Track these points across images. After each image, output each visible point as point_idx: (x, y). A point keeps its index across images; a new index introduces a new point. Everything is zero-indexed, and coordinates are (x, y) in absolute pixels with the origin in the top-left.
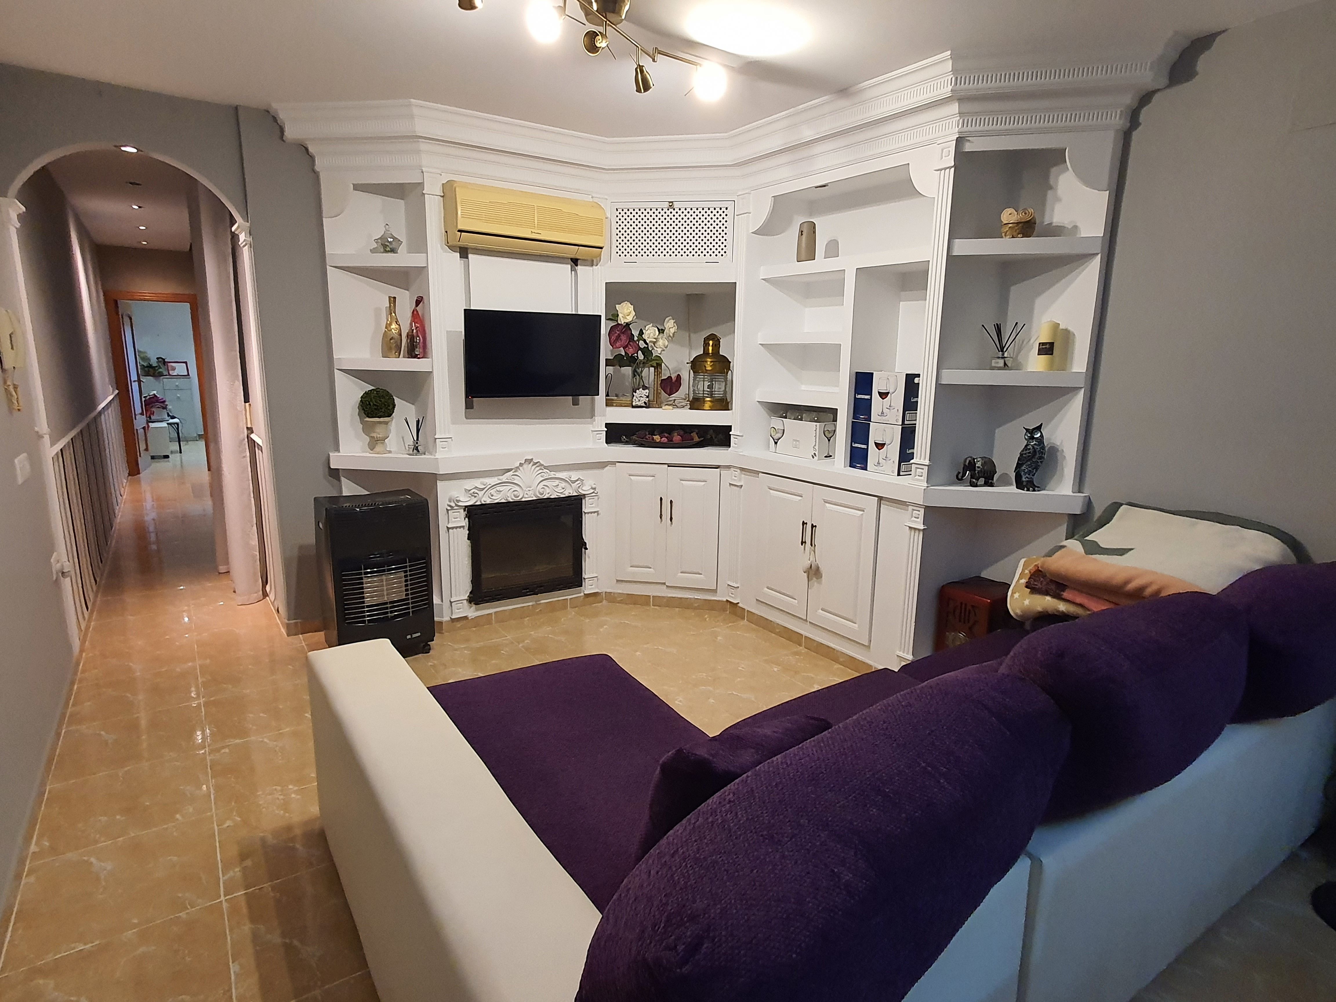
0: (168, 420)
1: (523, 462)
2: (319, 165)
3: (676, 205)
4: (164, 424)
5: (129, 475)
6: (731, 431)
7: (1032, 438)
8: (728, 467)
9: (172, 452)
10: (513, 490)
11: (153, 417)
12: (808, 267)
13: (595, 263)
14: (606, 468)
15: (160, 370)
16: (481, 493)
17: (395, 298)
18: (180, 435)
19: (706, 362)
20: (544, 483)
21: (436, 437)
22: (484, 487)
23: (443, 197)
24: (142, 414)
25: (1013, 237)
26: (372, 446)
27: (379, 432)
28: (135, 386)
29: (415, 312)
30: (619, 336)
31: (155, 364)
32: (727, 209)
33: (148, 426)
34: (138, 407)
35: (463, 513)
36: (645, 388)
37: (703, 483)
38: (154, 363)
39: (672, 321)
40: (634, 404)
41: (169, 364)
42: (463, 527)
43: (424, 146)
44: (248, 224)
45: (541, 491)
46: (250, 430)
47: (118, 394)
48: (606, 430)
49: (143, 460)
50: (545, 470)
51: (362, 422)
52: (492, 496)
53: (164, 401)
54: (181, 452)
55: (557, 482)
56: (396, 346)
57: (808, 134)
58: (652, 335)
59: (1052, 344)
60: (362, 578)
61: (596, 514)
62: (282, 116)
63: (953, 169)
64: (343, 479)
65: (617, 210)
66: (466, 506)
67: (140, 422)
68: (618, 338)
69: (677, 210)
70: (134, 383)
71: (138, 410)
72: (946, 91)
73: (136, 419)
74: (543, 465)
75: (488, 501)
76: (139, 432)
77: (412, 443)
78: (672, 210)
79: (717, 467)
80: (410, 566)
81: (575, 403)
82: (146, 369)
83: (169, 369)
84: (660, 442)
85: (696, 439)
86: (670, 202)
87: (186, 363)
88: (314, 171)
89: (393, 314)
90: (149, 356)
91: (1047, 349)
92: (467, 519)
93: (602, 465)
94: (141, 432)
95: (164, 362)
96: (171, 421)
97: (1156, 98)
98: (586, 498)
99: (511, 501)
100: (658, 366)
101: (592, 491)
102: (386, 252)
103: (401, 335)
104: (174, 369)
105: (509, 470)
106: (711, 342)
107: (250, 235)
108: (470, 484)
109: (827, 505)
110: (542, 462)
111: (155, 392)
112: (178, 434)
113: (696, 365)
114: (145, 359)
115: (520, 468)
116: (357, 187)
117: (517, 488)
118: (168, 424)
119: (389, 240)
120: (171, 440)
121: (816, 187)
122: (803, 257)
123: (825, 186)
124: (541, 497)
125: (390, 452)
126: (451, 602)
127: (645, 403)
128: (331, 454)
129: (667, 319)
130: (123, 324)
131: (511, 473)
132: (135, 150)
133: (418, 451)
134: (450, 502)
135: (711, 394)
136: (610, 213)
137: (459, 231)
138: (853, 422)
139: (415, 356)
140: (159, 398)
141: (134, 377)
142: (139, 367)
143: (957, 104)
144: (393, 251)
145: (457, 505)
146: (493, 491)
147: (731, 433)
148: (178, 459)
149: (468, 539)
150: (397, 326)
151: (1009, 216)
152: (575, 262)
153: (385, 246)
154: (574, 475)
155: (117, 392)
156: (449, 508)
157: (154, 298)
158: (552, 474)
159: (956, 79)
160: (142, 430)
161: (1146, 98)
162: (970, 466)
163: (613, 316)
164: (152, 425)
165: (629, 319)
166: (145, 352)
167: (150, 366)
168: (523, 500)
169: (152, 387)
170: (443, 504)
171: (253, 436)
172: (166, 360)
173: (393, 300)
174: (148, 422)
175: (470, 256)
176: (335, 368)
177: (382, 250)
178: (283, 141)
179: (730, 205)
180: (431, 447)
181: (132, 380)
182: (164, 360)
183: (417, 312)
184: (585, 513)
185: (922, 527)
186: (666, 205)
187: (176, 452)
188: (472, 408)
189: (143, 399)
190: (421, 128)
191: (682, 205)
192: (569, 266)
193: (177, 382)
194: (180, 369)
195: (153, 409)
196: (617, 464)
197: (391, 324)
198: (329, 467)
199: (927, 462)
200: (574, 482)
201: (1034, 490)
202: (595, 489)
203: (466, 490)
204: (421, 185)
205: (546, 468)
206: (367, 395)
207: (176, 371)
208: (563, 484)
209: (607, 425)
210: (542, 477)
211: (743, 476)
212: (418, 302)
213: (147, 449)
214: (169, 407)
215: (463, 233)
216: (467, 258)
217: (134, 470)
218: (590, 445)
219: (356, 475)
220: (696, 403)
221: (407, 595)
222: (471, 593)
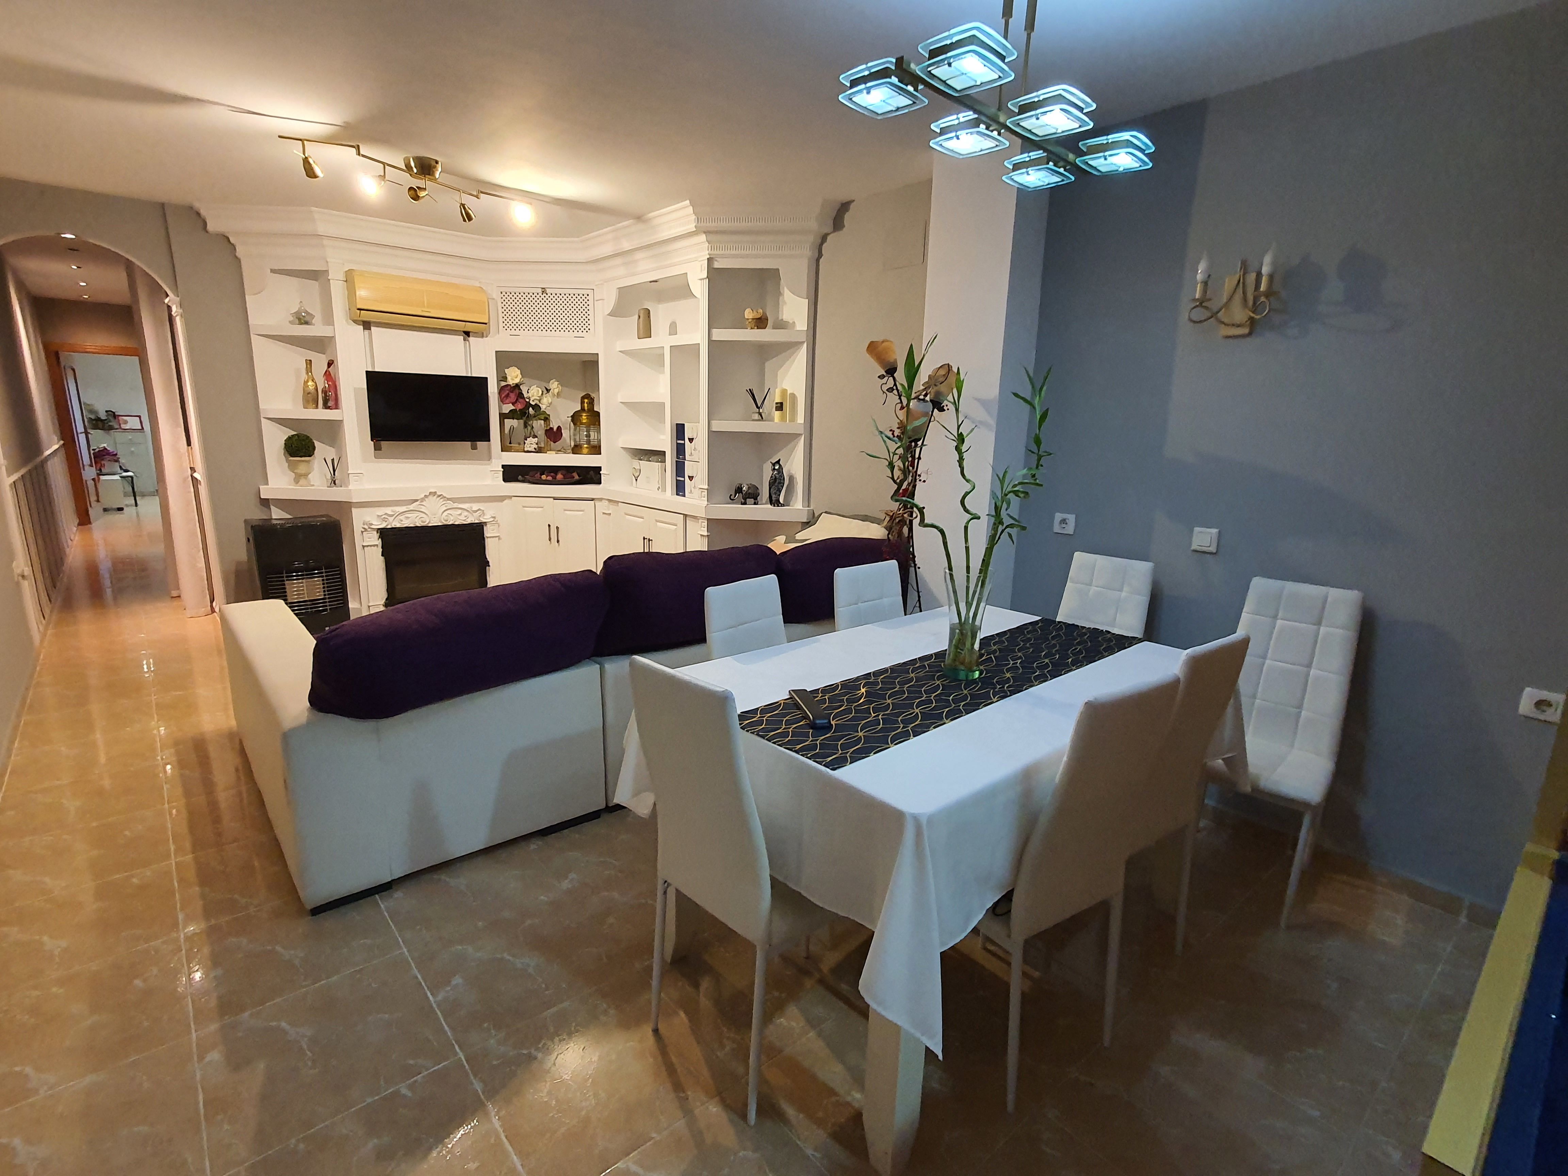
0: (121, 474)
1: (428, 494)
2: (240, 251)
3: (548, 291)
4: (117, 477)
5: (79, 524)
6: (601, 470)
7: (774, 469)
8: (601, 499)
9: (127, 506)
10: (420, 517)
11: (104, 471)
12: (646, 343)
13: (485, 335)
14: (505, 501)
15: (110, 424)
16: (391, 519)
17: (311, 361)
18: (136, 490)
19: (582, 416)
20: (448, 512)
21: (349, 472)
22: (393, 513)
23: (346, 281)
24: (91, 466)
25: (752, 328)
26: (297, 481)
27: (302, 468)
28: (82, 438)
29: (328, 373)
30: (508, 394)
31: (103, 418)
32: (588, 295)
33: (99, 479)
34: (86, 457)
35: (376, 535)
36: (535, 436)
37: (582, 512)
38: (103, 416)
39: (557, 383)
40: (526, 449)
41: (120, 418)
42: (377, 545)
43: (326, 242)
44: (178, 299)
45: (446, 518)
46: (193, 469)
47: (64, 444)
48: (502, 470)
49: (94, 511)
50: (448, 502)
51: (287, 461)
52: (402, 521)
53: (116, 454)
54: (136, 505)
55: (459, 512)
56: (313, 400)
57: (626, 245)
58: (535, 394)
59: (782, 404)
60: (284, 581)
61: (497, 538)
62: (203, 212)
63: (707, 280)
64: (272, 507)
65: (501, 293)
66: (379, 529)
67: (89, 473)
68: (507, 396)
69: (549, 295)
70: (81, 435)
71: (86, 460)
72: (692, 227)
73: (84, 470)
74: (445, 497)
75: (398, 525)
76: (88, 483)
77: (329, 478)
78: (545, 295)
79: (592, 500)
80: (326, 572)
81: (474, 448)
82: (94, 422)
83: (121, 422)
84: (546, 480)
85: (577, 477)
86: (542, 288)
87: (140, 417)
88: (236, 257)
89: (310, 374)
90: (96, 409)
91: (780, 407)
92: (380, 540)
93: (501, 499)
94: (91, 484)
95: (115, 416)
96: (125, 474)
97: (829, 238)
98: (488, 525)
99: (419, 525)
100: (547, 419)
101: (492, 519)
102: (301, 324)
103: (317, 390)
104: (126, 422)
105: (417, 500)
106: (586, 401)
107: (181, 307)
108: (381, 511)
109: (658, 523)
110: (445, 495)
111: (105, 445)
112: (133, 488)
113: (575, 418)
114: (91, 411)
115: (426, 499)
116: (273, 271)
117: (423, 515)
118: (121, 477)
119: (303, 314)
120: (126, 495)
121: (651, 282)
122: (641, 335)
123: (656, 281)
124: (446, 523)
125: (313, 485)
126: (369, 607)
127: (535, 449)
128: (261, 487)
129: (551, 381)
130: (66, 374)
131: (418, 503)
132: (74, 237)
133: (335, 484)
134: (364, 524)
135: (588, 442)
136: (496, 295)
137: (358, 309)
138: (676, 461)
139: (329, 408)
140: (109, 451)
141: (80, 429)
142: (86, 420)
143: (704, 235)
144: (306, 323)
145: (369, 528)
146: (402, 517)
147: (601, 472)
148: (134, 511)
149: (382, 555)
150: (313, 383)
151: (749, 314)
152: (467, 334)
153: (299, 319)
154: (475, 507)
155: (62, 442)
156: (363, 530)
157: (100, 351)
158: (456, 505)
159: (698, 219)
160: (92, 482)
161: (824, 238)
162: (739, 490)
163: (502, 377)
164: (102, 478)
165: (517, 381)
166: (92, 405)
167: (98, 419)
168: (430, 525)
169: (101, 440)
170: (358, 527)
171: (196, 475)
172: (116, 414)
173: (309, 363)
174: (99, 475)
175: (372, 328)
176: (262, 416)
177: (297, 322)
178: (207, 232)
179: (590, 292)
180: (345, 483)
181: (79, 431)
182: (114, 413)
183: (329, 372)
184: (487, 537)
185: (706, 534)
186: (540, 291)
187: (131, 505)
188: (380, 449)
189: (92, 452)
190: (321, 229)
191: (554, 291)
192: (462, 337)
193: (130, 436)
194: (133, 423)
195: (103, 462)
196: (513, 498)
197: (308, 381)
198: (260, 497)
199: (706, 487)
200: (476, 511)
201: (778, 506)
202: (494, 517)
203: (378, 516)
204: (327, 271)
205: (448, 499)
206: (289, 440)
207: (128, 424)
208: (466, 513)
209: (503, 466)
210: (446, 507)
211: (611, 506)
212: (330, 364)
213: (98, 501)
214: (122, 460)
215: (362, 311)
216: (370, 329)
217: (84, 519)
218: (488, 482)
219: (282, 504)
220: (576, 449)
221: (325, 595)
222: (387, 599)
